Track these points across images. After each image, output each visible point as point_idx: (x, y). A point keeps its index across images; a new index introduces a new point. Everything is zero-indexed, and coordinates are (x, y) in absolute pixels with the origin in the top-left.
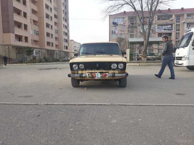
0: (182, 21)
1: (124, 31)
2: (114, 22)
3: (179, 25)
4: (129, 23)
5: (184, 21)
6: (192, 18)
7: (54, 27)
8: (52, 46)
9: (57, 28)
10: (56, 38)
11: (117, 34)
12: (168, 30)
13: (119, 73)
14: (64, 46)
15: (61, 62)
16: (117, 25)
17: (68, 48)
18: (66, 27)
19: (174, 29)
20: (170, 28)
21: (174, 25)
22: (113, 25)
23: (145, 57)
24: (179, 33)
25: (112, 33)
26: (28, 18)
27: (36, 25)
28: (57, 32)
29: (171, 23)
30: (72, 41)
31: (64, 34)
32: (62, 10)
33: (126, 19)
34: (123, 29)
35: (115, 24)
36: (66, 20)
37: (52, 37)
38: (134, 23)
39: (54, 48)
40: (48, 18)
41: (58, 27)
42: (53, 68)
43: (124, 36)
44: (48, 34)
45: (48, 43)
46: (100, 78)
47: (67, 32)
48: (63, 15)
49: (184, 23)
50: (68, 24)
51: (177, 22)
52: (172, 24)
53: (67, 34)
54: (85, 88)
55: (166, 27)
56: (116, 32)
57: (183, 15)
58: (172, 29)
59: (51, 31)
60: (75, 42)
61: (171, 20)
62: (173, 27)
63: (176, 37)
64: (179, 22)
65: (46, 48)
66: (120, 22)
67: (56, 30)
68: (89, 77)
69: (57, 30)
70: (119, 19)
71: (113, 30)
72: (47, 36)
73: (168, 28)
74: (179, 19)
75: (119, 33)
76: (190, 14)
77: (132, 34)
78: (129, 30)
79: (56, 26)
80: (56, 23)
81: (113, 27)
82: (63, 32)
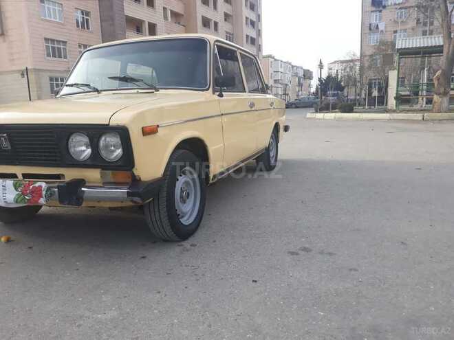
9: (232, 27)
11: (382, 31)
13: (106, 184)
16: (384, 7)
18: (253, 23)
22: (374, 9)
23: (445, 94)
25: (369, 29)
26: (157, 8)
27: (179, 23)
28: (230, 37)
30: (271, 60)
31: (247, 41)
34: (401, 17)
35: (378, 5)
36: (254, 6)
40: (207, 4)
41: (232, 24)
43: (404, 36)
47: (255, 37)
50: (259, 17)
53: (254, 41)
60: (276, 60)
67: (228, 33)
69: (232, 32)
71: (373, 22)
75: (389, 29)
77: (430, 31)
78: (418, 20)
79: (229, 22)
80: (227, 17)
81: (373, 14)
82: (245, 37)
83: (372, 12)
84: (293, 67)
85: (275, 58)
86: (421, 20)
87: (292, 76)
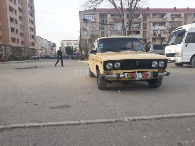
0: (149, 20)
1: (95, 28)
2: (84, 18)
3: (146, 23)
4: (99, 20)
5: (150, 20)
6: (157, 18)
7: (19, 22)
8: (18, 42)
9: (22, 23)
10: (21, 34)
11: (88, 31)
12: (137, 28)
14: (31, 42)
15: (31, 59)
16: (88, 22)
17: (35, 45)
18: (32, 22)
19: (141, 27)
20: (138, 26)
21: (141, 23)
22: (84, 22)
24: (146, 31)
25: (83, 30)
28: (22, 27)
29: (139, 21)
30: (39, 38)
31: (30, 29)
32: (27, 4)
33: (97, 16)
34: (94, 26)
35: (85, 20)
36: (32, 14)
37: (17, 32)
38: (105, 20)
39: (19, 45)
40: (12, 11)
41: (23, 21)
42: (32, 67)
43: (96, 33)
44: (12, 30)
45: (13, 40)
46: (141, 79)
47: (33, 28)
48: (29, 9)
49: (150, 22)
50: (34, 19)
51: (144, 21)
52: (140, 23)
53: (33, 30)
54: (120, 91)
55: (135, 25)
56: (88, 29)
57: (149, 14)
58: (140, 28)
59: (15, 25)
60: (41, 38)
61: (139, 19)
62: (141, 25)
63: (143, 35)
64: (146, 21)
65: (10, 45)
66: (90, 18)
67: (21, 25)
68: (129, 78)
69: (23, 25)
70: (89, 16)
71: (84, 26)
72: (11, 31)
73: (136, 26)
74: (146, 18)
75: (90, 30)
76: (155, 14)
77: (103, 31)
78: (99, 28)
79: (21, 20)
80: (20, 18)
81: (84, 24)
82: (29, 27)
83: (84, 23)
84: (48, 41)
85: (41, 37)
86: (100, 28)
87: (48, 45)
